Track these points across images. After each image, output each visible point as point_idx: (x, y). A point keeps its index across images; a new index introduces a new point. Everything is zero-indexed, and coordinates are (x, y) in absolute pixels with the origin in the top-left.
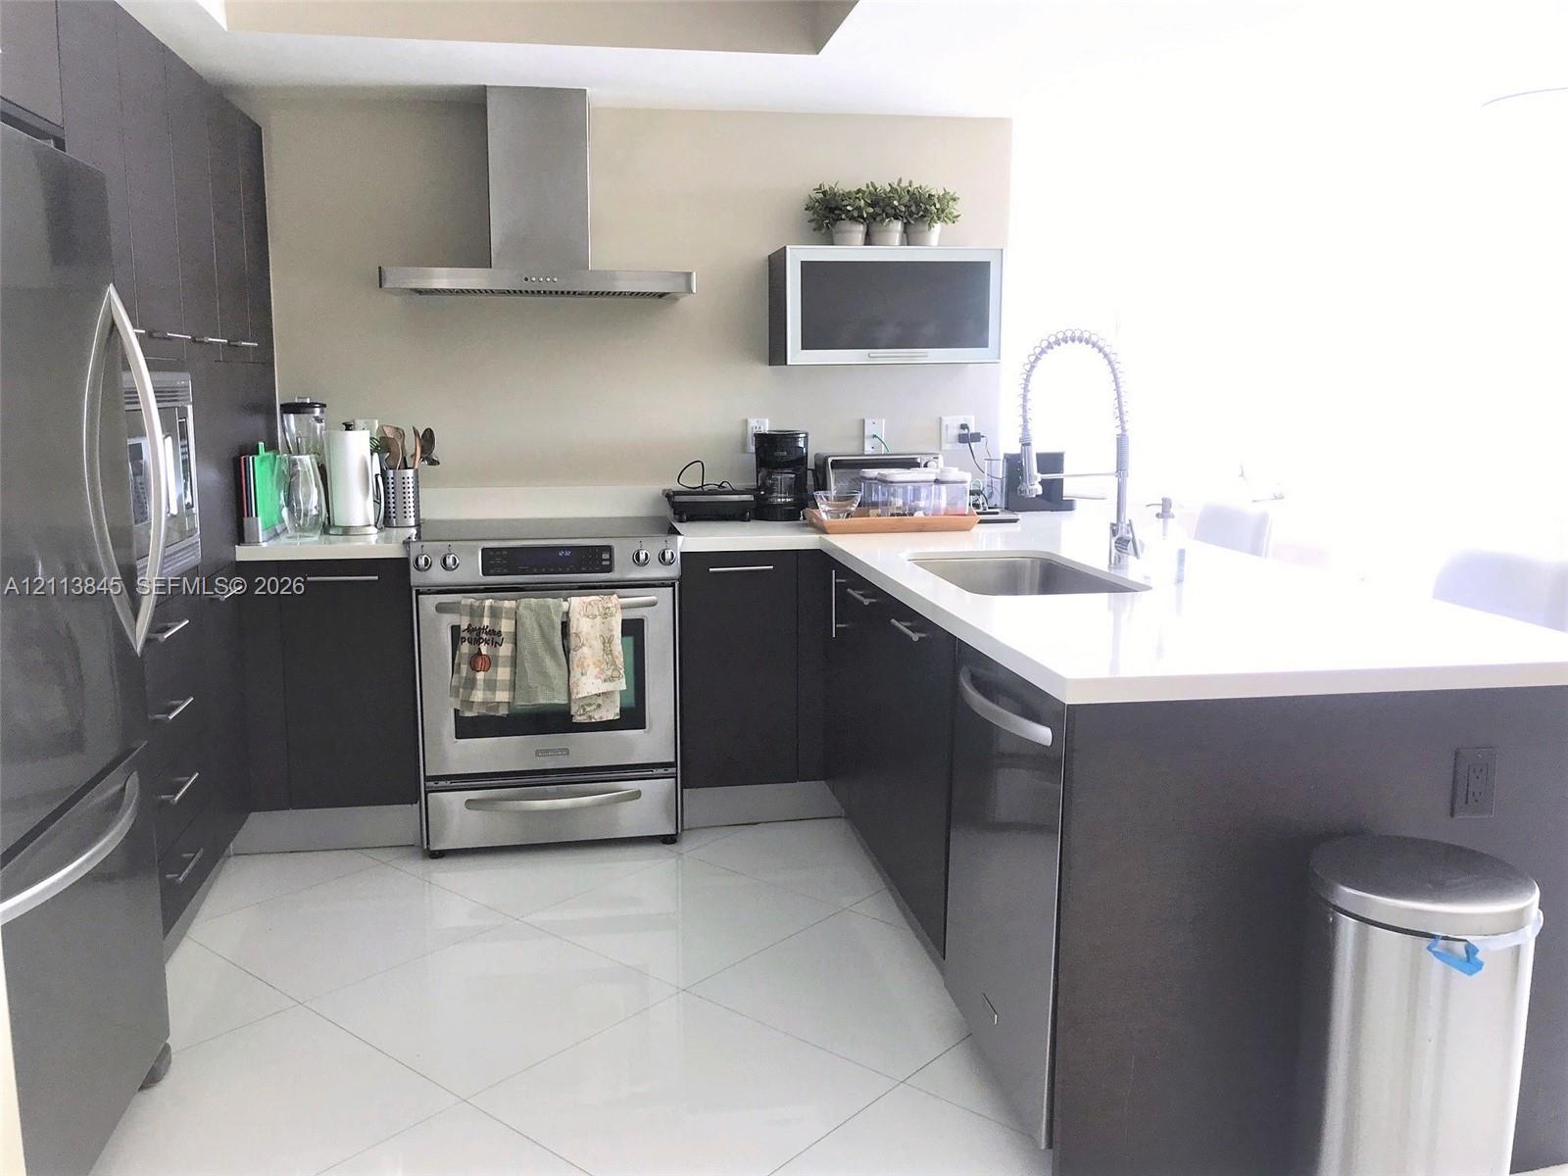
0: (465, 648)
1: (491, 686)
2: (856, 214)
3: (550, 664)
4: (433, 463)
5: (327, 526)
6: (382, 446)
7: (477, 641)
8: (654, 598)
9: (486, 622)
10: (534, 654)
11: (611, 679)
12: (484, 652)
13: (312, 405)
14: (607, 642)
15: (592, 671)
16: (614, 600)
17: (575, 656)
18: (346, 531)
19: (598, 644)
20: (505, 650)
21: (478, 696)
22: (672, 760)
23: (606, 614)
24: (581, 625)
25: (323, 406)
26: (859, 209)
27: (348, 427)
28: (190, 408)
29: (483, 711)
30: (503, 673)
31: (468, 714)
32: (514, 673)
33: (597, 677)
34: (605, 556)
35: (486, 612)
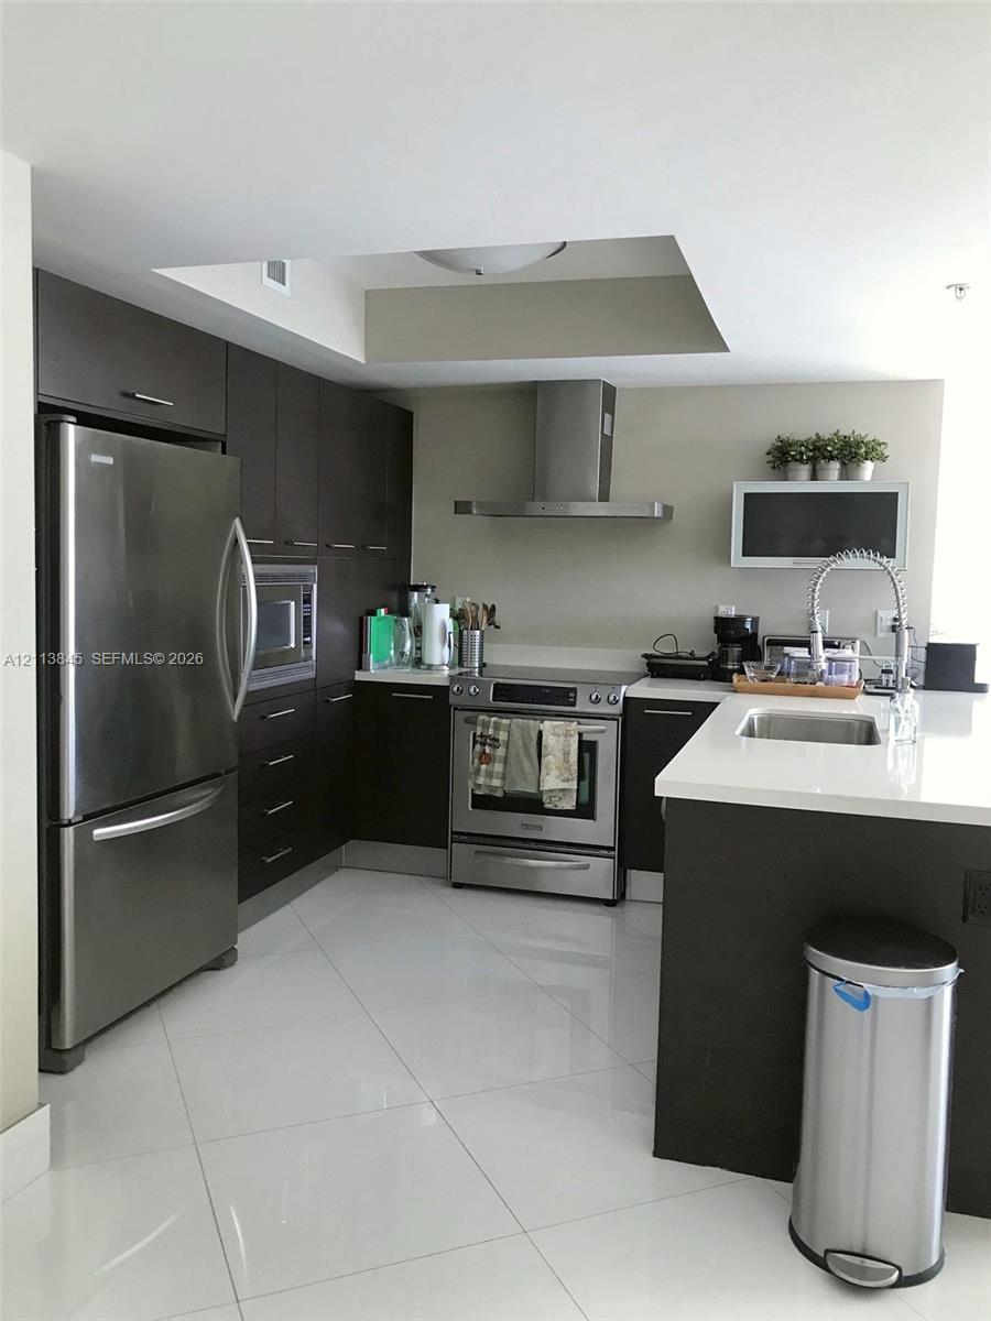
0: (478, 747)
1: (490, 775)
2: (798, 457)
3: (526, 764)
4: (497, 627)
5: (418, 662)
6: (457, 616)
7: (483, 744)
8: (603, 727)
9: (491, 732)
10: (517, 755)
11: (567, 780)
12: (487, 751)
13: (426, 587)
14: (566, 754)
15: (554, 773)
16: (574, 726)
17: (544, 761)
18: (430, 667)
19: (560, 755)
20: (500, 752)
21: (481, 780)
22: (612, 845)
23: (567, 735)
24: (549, 740)
25: (433, 587)
26: (801, 453)
27: (437, 602)
28: (315, 586)
29: (487, 792)
30: (498, 767)
31: (477, 792)
32: (505, 768)
33: (557, 777)
34: (572, 695)
35: (492, 725)
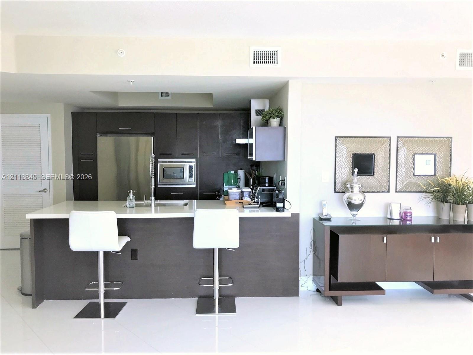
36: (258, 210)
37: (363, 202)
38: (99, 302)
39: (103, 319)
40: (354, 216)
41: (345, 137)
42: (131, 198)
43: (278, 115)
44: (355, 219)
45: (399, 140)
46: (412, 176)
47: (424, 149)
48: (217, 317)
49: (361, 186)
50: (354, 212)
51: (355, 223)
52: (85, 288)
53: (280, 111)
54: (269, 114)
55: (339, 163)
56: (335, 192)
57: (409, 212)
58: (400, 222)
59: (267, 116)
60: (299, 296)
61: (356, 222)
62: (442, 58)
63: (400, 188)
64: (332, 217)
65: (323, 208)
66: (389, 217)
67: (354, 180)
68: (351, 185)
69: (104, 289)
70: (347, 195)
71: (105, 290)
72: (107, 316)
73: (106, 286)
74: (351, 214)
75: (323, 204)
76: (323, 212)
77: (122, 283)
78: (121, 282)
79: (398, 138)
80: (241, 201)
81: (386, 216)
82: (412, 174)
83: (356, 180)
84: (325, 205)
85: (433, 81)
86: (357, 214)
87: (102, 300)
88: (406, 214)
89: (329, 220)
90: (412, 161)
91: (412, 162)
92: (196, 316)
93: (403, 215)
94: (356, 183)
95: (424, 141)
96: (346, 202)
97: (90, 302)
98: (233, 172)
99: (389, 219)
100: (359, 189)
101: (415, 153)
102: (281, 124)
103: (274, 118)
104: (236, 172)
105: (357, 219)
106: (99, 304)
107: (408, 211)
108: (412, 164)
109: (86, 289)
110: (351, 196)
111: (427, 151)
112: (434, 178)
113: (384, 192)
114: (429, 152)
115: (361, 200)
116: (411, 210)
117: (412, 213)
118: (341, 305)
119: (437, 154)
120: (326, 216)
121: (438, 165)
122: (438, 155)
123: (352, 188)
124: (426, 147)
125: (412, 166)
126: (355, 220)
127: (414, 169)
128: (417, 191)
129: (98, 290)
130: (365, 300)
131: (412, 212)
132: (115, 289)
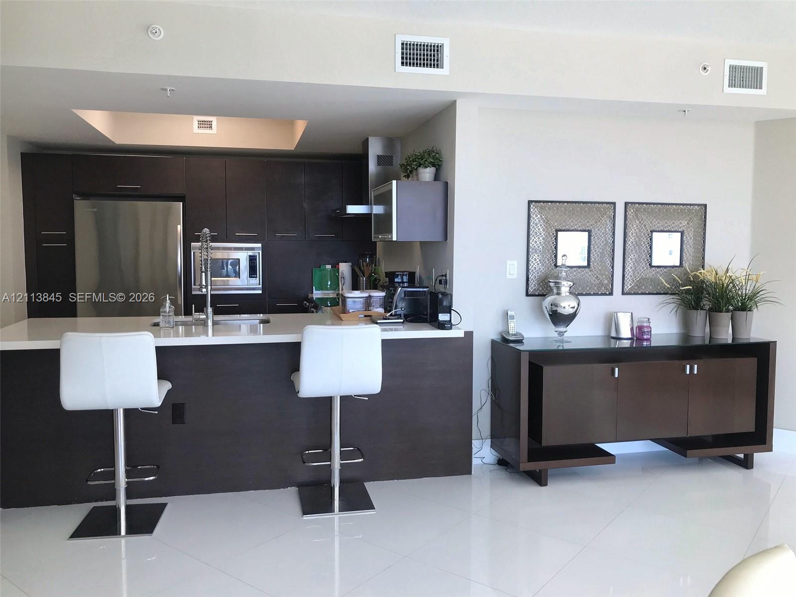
36: (402, 327)
37: (576, 311)
38: (116, 506)
39: (123, 537)
40: (562, 334)
41: (544, 202)
42: (167, 309)
43: (433, 161)
44: (563, 339)
45: (628, 207)
46: (647, 268)
47: (666, 223)
48: (337, 518)
49: (573, 284)
50: (562, 329)
51: (563, 346)
52: (87, 482)
53: (435, 155)
54: (417, 160)
55: (535, 246)
56: (527, 295)
57: (646, 327)
58: (632, 343)
59: (414, 163)
60: (473, 473)
61: (564, 344)
62: (703, 73)
63: (630, 287)
64: (525, 337)
65: (509, 322)
66: (613, 334)
67: (561, 273)
68: (556, 283)
69: (126, 480)
70: (549, 299)
71: (127, 483)
72: (132, 530)
73: (128, 474)
74: (556, 331)
75: (510, 316)
76: (510, 328)
77: (158, 467)
78: (155, 467)
79: (626, 204)
80: (368, 313)
81: (607, 334)
82: (648, 264)
83: (565, 274)
84: (513, 317)
85: (685, 111)
86: (565, 332)
87: (122, 503)
88: (642, 329)
89: (520, 342)
90: (648, 243)
91: (647, 245)
92: (304, 518)
93: (637, 331)
94: (566, 279)
95: (666, 210)
96: (548, 311)
97: (94, 507)
98: (329, 267)
99: (613, 338)
100: (570, 289)
101: (652, 229)
102: (437, 177)
103: (426, 167)
104: (335, 266)
105: (565, 339)
106: (116, 510)
107: (645, 324)
108: (649, 247)
109: (89, 483)
110: (556, 302)
111: (671, 227)
112: (680, 270)
113: (605, 294)
114: (673, 228)
115: (573, 308)
116: (650, 323)
117: (651, 328)
118: (546, 485)
119: (685, 231)
120: (515, 335)
121: (686, 250)
122: (686, 233)
123: (558, 288)
124: (668, 220)
125: (648, 252)
126: (562, 341)
127: (651, 256)
128: (655, 292)
129: (114, 483)
130: (574, 475)
131: (651, 326)
132: (147, 479)
